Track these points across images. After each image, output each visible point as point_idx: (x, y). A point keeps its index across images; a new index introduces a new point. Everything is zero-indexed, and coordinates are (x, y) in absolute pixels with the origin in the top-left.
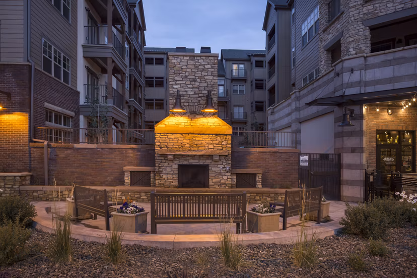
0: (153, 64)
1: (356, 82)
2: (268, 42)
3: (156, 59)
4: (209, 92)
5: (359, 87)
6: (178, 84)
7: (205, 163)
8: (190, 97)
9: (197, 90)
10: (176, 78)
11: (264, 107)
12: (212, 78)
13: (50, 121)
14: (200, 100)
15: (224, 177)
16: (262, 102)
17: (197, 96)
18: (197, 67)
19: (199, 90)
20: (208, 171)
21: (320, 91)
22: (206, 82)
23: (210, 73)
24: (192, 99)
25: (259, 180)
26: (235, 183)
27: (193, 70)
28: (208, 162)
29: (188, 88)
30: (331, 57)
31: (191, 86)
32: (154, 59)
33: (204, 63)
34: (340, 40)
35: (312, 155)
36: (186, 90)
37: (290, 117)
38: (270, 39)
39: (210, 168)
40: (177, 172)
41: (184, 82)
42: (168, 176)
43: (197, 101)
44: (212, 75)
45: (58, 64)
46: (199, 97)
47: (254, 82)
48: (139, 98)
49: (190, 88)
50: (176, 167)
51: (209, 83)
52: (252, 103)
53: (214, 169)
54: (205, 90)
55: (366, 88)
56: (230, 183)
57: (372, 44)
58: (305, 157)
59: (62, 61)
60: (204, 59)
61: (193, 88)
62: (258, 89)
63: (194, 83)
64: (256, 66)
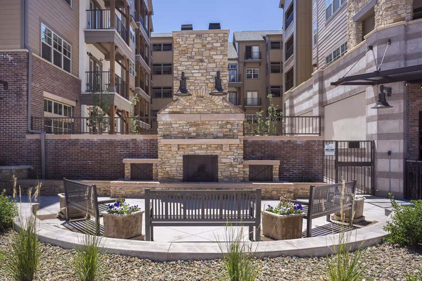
0: (161, 50)
1: (395, 56)
2: (286, 20)
3: (164, 45)
4: (218, 73)
5: (398, 62)
6: (184, 66)
7: (213, 154)
8: (196, 80)
9: (205, 71)
10: (181, 60)
11: (281, 92)
12: (222, 58)
13: (50, 111)
14: (207, 83)
15: (235, 169)
16: (279, 87)
17: (204, 78)
18: (204, 46)
19: (207, 72)
20: (217, 162)
21: (348, 69)
22: (214, 62)
23: (219, 52)
24: (199, 81)
25: (276, 172)
26: (248, 176)
27: (200, 50)
28: (217, 152)
29: (194, 69)
30: (361, 29)
31: (198, 67)
32: (162, 45)
33: (213, 41)
34: (373, 8)
35: (339, 143)
36: (192, 71)
37: (311, 101)
38: (288, 17)
39: (219, 159)
40: (182, 164)
41: (190, 63)
42: (172, 168)
43: (205, 84)
44: (221, 54)
45: (57, 51)
46: (207, 79)
47: (269, 66)
48: (146, 86)
49: (196, 70)
50: (181, 158)
51: (218, 64)
52: (267, 88)
53: (223, 160)
54: (213, 71)
55: (408, 62)
56: (242, 175)
57: (415, 11)
58: (331, 145)
59: (63, 48)
60: (212, 37)
61: (200, 69)
62: (274, 72)
63: (201, 64)
64: (272, 48)
